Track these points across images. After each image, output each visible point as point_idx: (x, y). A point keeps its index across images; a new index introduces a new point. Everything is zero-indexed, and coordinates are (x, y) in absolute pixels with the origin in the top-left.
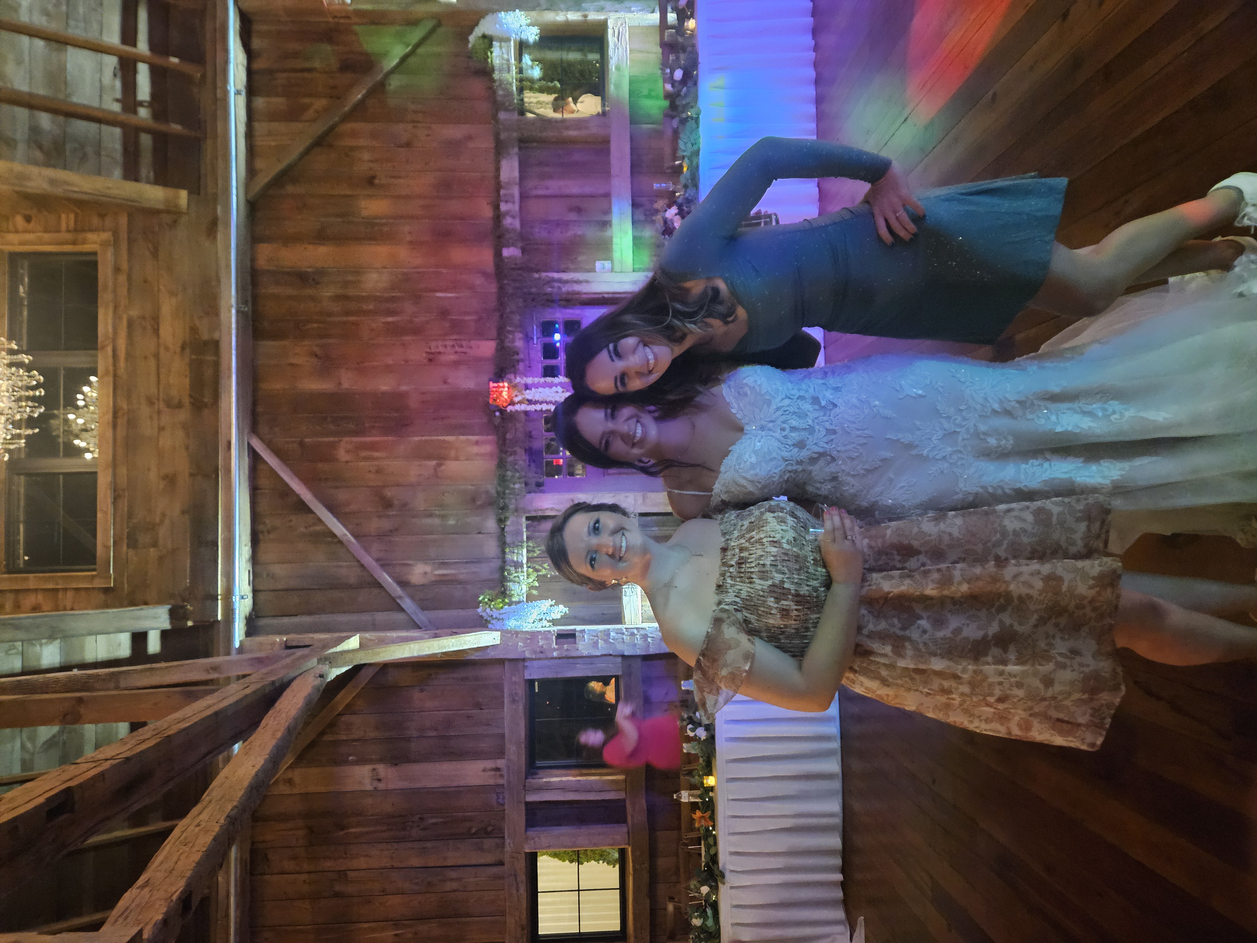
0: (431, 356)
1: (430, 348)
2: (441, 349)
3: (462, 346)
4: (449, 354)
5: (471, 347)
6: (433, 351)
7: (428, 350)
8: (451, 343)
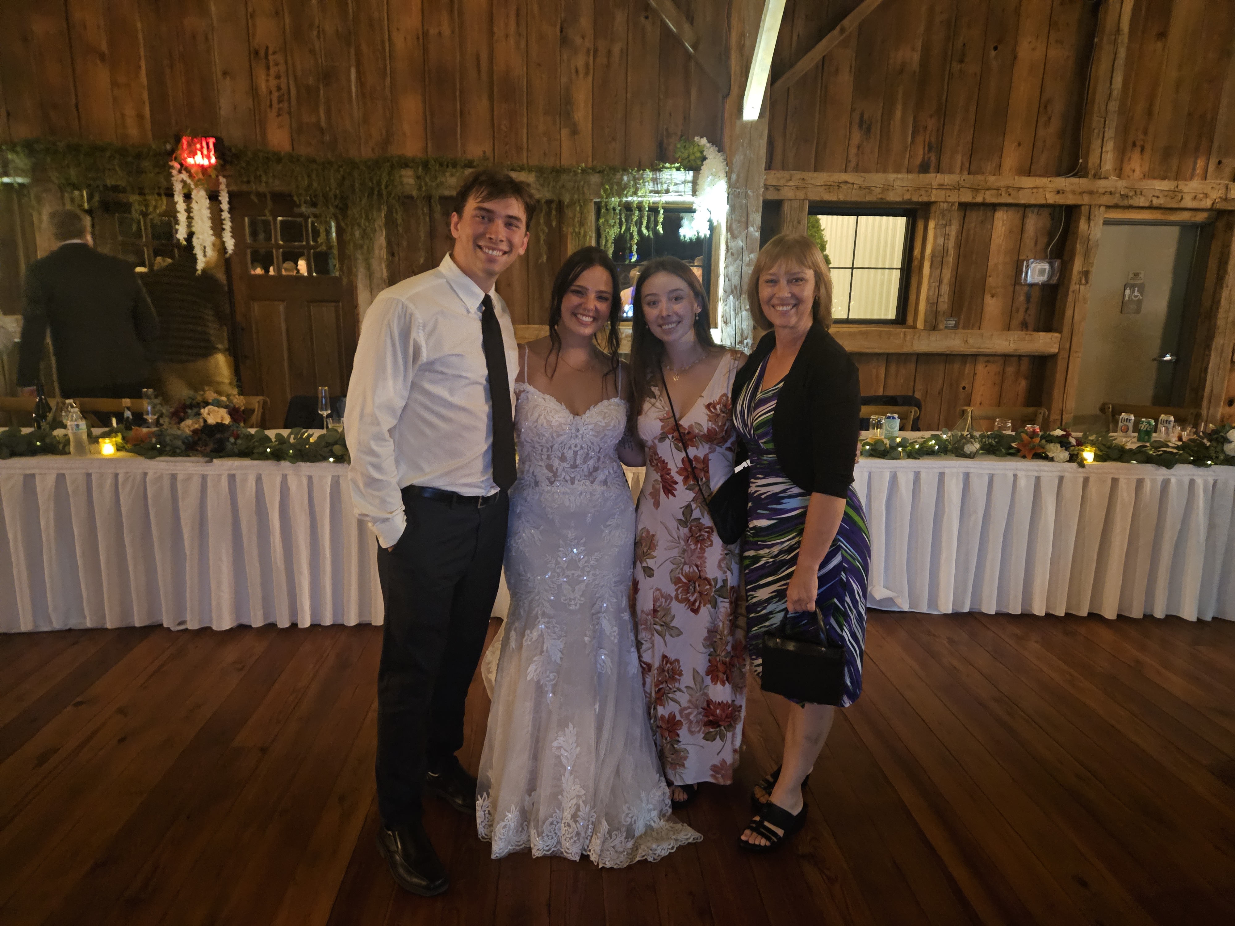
0: (262, 53)
1: (274, 53)
2: (273, 71)
3: (280, 101)
4: (267, 81)
5: (279, 115)
6: (271, 58)
7: (271, 51)
8: (284, 86)
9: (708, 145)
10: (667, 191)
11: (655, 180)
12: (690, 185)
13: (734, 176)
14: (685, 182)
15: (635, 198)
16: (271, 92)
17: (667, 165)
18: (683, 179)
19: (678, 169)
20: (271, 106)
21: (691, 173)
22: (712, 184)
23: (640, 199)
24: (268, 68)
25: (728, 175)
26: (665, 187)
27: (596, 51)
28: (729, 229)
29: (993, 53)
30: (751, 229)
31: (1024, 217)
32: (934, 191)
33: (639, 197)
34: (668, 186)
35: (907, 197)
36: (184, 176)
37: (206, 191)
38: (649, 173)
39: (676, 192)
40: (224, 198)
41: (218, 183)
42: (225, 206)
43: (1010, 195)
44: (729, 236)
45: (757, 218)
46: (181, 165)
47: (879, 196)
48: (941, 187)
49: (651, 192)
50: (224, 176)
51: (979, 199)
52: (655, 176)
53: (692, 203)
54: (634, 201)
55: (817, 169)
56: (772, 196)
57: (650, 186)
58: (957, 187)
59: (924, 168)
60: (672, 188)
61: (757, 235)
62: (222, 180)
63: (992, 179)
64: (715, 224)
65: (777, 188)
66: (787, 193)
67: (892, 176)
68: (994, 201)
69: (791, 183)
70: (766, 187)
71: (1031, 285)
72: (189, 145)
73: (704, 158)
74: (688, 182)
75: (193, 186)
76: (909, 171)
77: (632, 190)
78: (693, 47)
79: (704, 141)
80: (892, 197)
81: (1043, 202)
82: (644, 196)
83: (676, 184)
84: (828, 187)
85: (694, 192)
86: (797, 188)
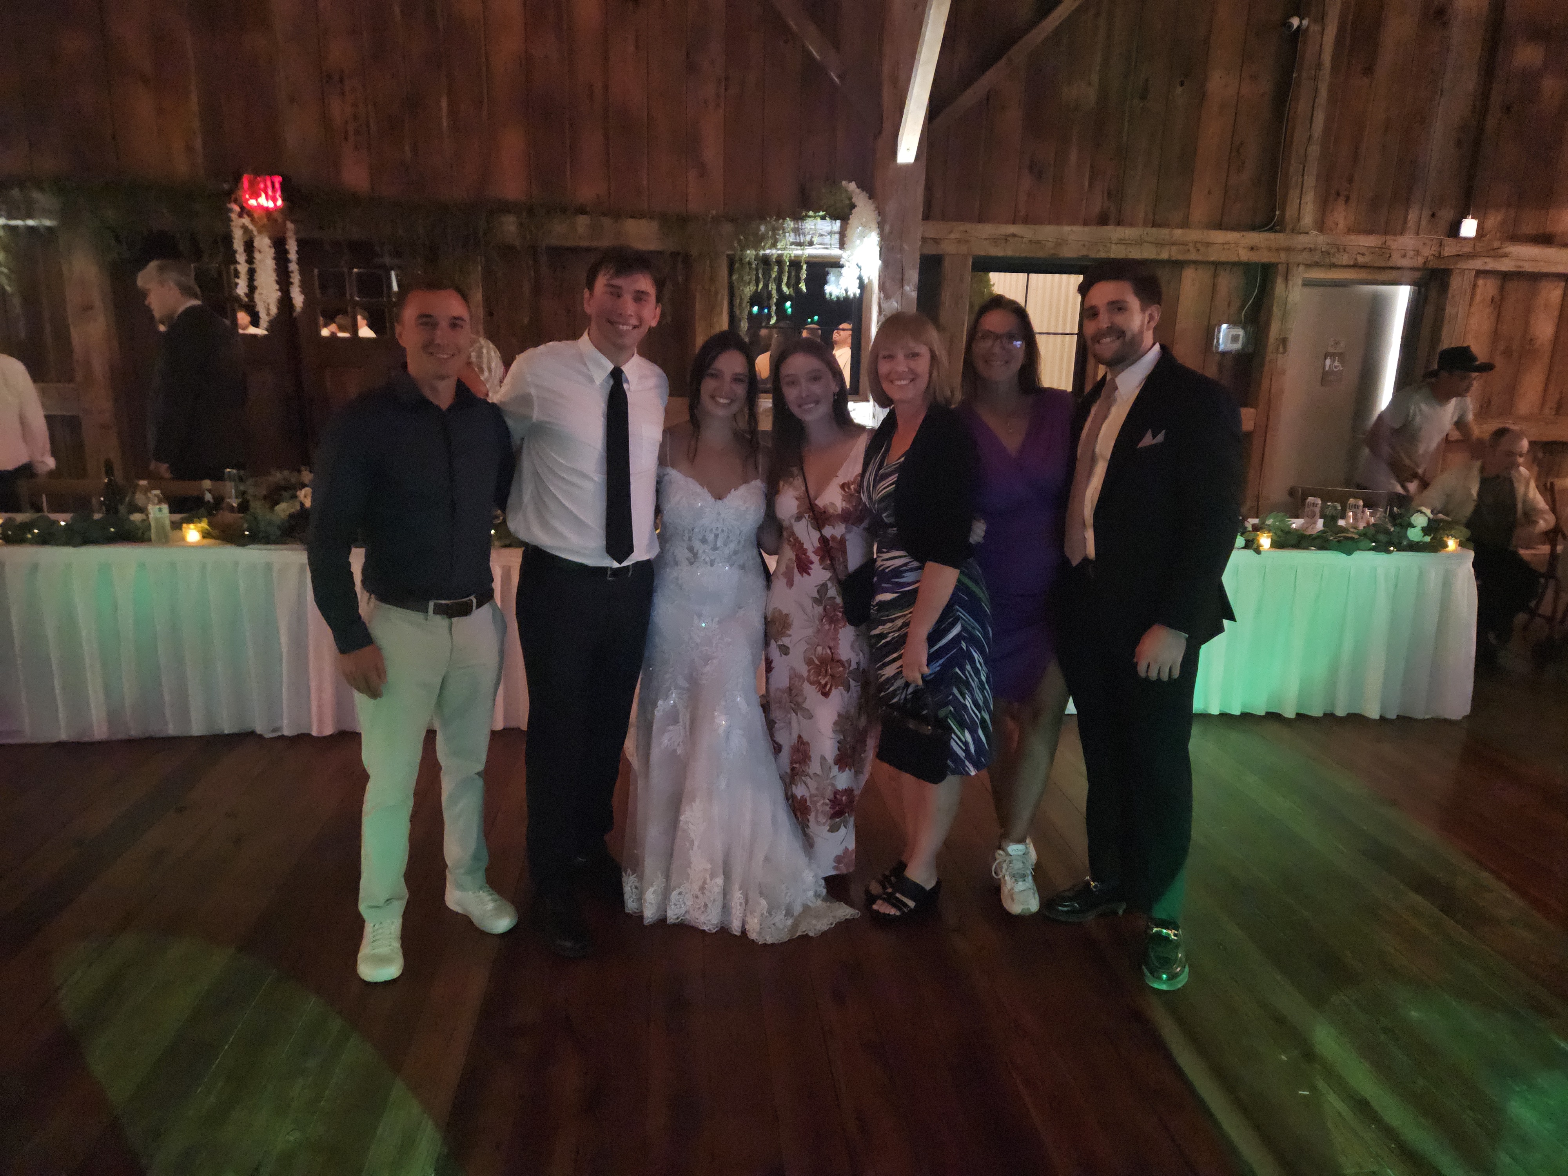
0: (336, 77)
1: (351, 77)
2: (349, 97)
3: (357, 134)
4: (342, 109)
5: (356, 149)
6: (346, 82)
7: (346, 75)
8: (362, 116)
9: (858, 191)
10: (811, 244)
11: (797, 231)
12: (837, 236)
13: (887, 228)
14: (831, 233)
15: (774, 251)
16: (346, 122)
17: (811, 213)
18: (829, 229)
19: (823, 218)
20: (346, 139)
21: (838, 223)
22: (863, 236)
23: (780, 252)
24: (343, 94)
25: (881, 226)
26: (808, 238)
27: (727, 78)
28: (882, 287)
29: (1179, 90)
30: (907, 288)
31: (1215, 275)
32: (1113, 246)
33: (779, 249)
34: (812, 237)
35: (1084, 252)
36: (246, 221)
37: (270, 238)
38: (789, 222)
39: (821, 244)
40: (292, 247)
41: (284, 230)
42: (293, 256)
43: (1198, 250)
44: (882, 296)
45: (913, 275)
46: (242, 208)
47: (1052, 252)
48: (1121, 242)
49: (792, 244)
50: (292, 222)
51: (1164, 256)
52: (796, 226)
53: (840, 257)
54: (772, 254)
55: (981, 220)
56: (931, 250)
57: (791, 237)
58: (1140, 242)
59: (1103, 220)
60: (816, 240)
61: (914, 294)
62: (290, 226)
63: (1178, 233)
64: (866, 281)
65: (936, 241)
66: (948, 248)
67: (1067, 229)
68: (1181, 257)
69: (953, 236)
70: (924, 240)
71: (1224, 354)
72: (252, 184)
73: (853, 206)
74: (835, 233)
75: (255, 233)
76: (1085, 223)
77: (770, 242)
78: (839, 77)
79: (852, 186)
80: (1068, 252)
81: (1236, 259)
82: (784, 249)
83: (821, 235)
84: (994, 241)
85: (842, 245)
86: (959, 241)
